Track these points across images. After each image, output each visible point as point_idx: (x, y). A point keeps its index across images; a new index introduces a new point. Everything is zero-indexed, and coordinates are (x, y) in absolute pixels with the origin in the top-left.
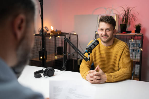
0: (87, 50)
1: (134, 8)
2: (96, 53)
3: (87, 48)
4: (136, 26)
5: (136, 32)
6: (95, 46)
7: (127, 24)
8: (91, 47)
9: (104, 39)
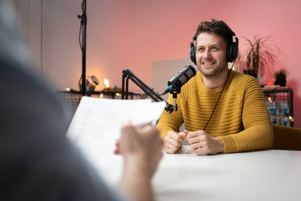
0: (171, 86)
1: (270, 39)
2: (189, 103)
3: (171, 81)
4: (275, 73)
5: (276, 83)
6: (188, 79)
7: (257, 71)
8: (180, 79)
9: (206, 68)
